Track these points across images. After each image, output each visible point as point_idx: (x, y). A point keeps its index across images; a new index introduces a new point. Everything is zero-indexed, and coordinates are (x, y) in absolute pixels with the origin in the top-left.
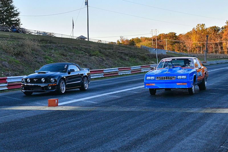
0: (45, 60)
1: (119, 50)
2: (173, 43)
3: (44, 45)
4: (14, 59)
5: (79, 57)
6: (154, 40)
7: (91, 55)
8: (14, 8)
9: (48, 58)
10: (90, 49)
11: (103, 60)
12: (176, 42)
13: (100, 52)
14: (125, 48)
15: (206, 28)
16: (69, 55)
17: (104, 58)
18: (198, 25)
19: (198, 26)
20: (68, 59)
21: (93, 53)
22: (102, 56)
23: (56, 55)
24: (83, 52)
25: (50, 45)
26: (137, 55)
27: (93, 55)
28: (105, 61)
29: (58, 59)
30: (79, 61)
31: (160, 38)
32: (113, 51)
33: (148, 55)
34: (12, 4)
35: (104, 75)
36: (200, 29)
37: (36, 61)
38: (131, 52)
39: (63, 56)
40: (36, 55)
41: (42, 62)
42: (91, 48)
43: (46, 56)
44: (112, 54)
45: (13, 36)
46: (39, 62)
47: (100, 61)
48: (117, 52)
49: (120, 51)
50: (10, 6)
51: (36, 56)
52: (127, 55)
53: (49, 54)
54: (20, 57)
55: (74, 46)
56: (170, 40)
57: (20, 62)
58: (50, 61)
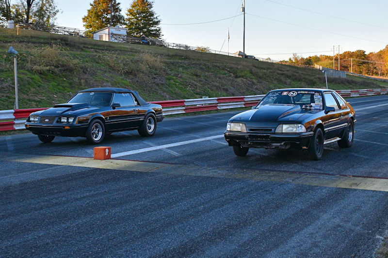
0: (168, 81)
1: (281, 70)
2: (360, 64)
3: (172, 62)
4: (122, 79)
5: (220, 78)
6: (336, 59)
7: (236, 77)
8: (155, 15)
9: (173, 79)
10: (237, 68)
11: (253, 82)
12: (364, 63)
13: (251, 73)
14: (291, 69)
16: (206, 76)
17: (255, 81)
20: (202, 81)
21: (240, 74)
22: (252, 78)
23: (185, 75)
24: (226, 72)
25: (180, 61)
26: (304, 78)
27: (240, 77)
28: (256, 85)
29: (187, 81)
30: (217, 84)
31: (345, 57)
32: (270, 72)
33: (319, 78)
34: (151, 10)
35: (244, 104)
37: (154, 83)
38: (295, 74)
39: (195, 77)
40: (155, 74)
41: (162, 84)
42: (239, 67)
43: (170, 76)
44: (269, 76)
45: (134, 49)
46: (157, 85)
47: (249, 84)
48: (275, 73)
49: (280, 72)
50: (149, 12)
51: (155, 76)
52: (289, 77)
53: (175, 74)
54: (131, 76)
55: (216, 64)
56: (357, 59)
57: (130, 83)
58: (174, 83)
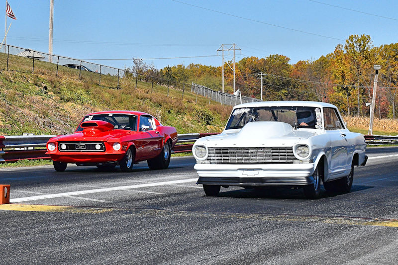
15: (371, 48)
18: (351, 38)
19: (352, 41)
36: (357, 49)
